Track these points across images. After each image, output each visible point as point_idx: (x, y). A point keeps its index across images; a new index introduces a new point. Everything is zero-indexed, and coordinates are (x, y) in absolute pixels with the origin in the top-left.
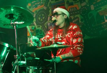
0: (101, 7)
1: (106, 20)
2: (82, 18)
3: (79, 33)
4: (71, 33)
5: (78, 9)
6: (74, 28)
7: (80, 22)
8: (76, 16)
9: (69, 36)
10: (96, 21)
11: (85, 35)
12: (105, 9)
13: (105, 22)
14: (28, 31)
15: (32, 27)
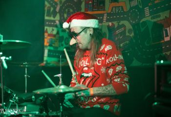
0: (161, 14)
1: (166, 37)
2: (131, 27)
3: (116, 58)
4: (103, 58)
5: (125, 10)
7: (127, 34)
8: (122, 22)
9: (99, 63)
10: (151, 36)
11: (134, 58)
12: (166, 17)
13: (164, 40)
14: (46, 37)
15: (53, 30)
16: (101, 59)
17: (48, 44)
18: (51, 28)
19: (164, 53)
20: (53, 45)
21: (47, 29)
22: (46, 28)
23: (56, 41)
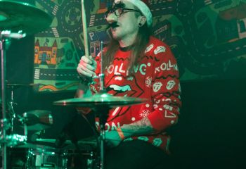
2: (180, 23)
3: (170, 66)
6: (156, 52)
7: (173, 34)
8: (164, 18)
10: (215, 34)
11: (186, 69)
12: (240, 2)
13: (238, 37)
14: (36, 51)
15: (48, 41)
16: (146, 66)
17: (39, 62)
18: (45, 39)
19: (239, 57)
20: (48, 62)
21: (38, 40)
22: (36, 38)
23: (53, 57)
